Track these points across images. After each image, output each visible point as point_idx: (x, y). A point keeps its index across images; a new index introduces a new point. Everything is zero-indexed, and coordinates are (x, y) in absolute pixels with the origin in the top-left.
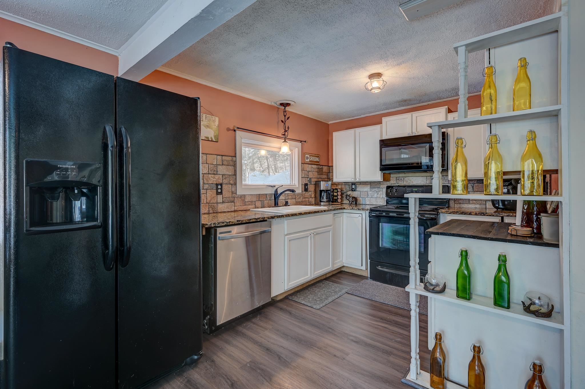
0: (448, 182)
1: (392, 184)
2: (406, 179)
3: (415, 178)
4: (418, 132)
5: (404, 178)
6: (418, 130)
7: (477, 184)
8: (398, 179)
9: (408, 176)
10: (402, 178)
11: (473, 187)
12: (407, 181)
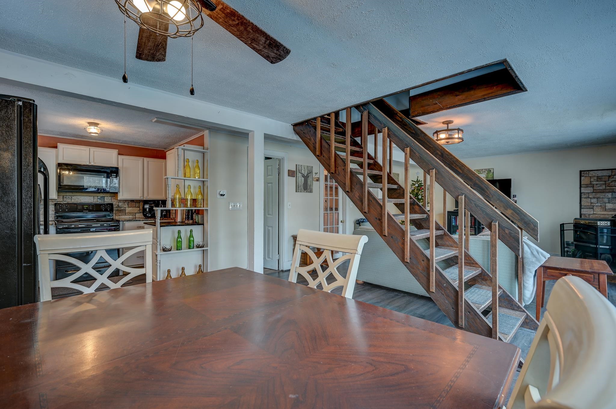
0: (111, 201)
1: (58, 201)
2: (74, 197)
3: (83, 197)
4: (95, 163)
5: (72, 196)
6: (95, 162)
7: (130, 203)
8: (66, 198)
9: (76, 195)
10: (70, 197)
11: (128, 204)
12: (75, 200)
